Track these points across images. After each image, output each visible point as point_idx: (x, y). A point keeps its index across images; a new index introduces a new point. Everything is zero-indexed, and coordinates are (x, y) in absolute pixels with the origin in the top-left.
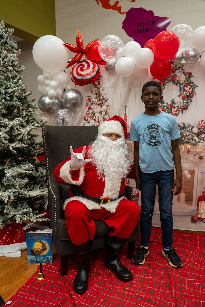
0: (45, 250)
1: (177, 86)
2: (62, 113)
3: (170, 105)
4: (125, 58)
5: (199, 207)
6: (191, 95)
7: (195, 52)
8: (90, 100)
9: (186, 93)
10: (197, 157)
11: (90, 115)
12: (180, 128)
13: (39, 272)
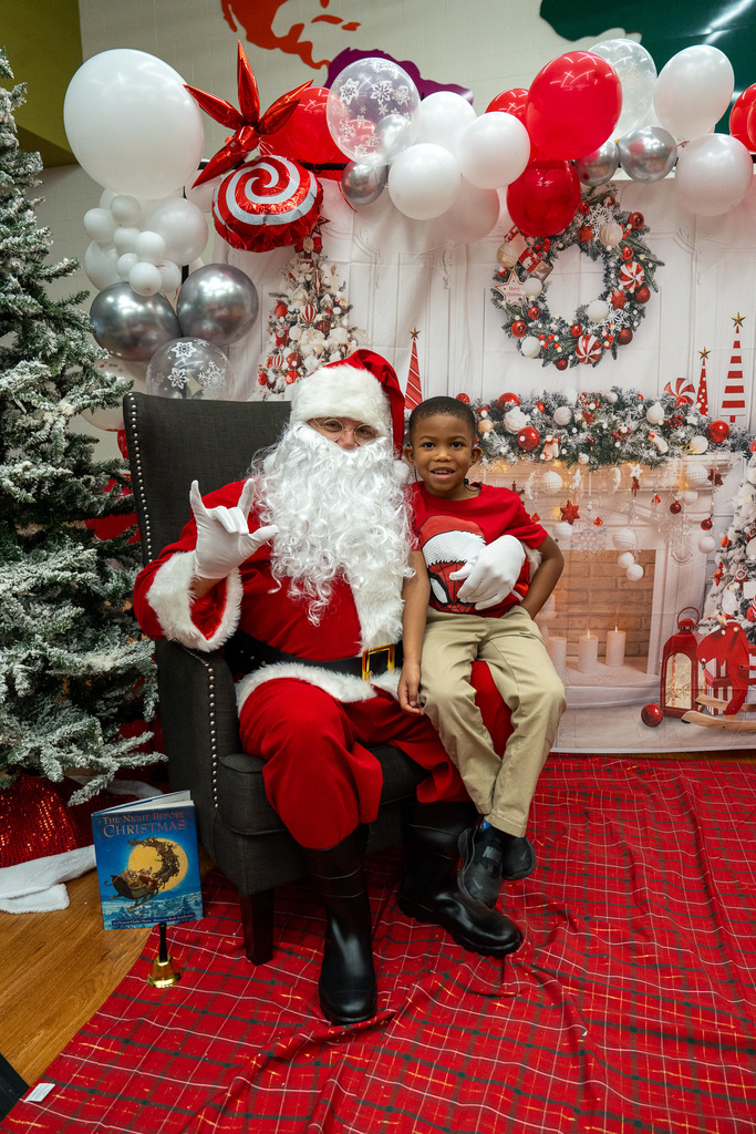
0: (175, 871)
1: (595, 259)
2: (188, 353)
3: (572, 327)
5: (668, 675)
6: (643, 293)
7: (661, 142)
8: (282, 308)
9: (625, 287)
10: (663, 506)
11: (285, 366)
12: (605, 406)
13: (158, 958)
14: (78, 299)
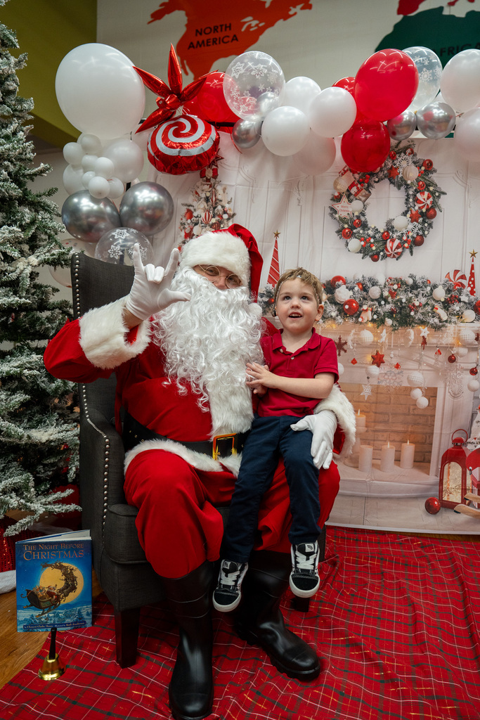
1: (399, 189)
2: (122, 236)
3: (383, 233)
5: (445, 477)
6: (431, 212)
7: (445, 112)
8: (190, 214)
9: (419, 208)
10: (443, 357)
12: (404, 287)
13: (48, 657)
14: (50, 193)
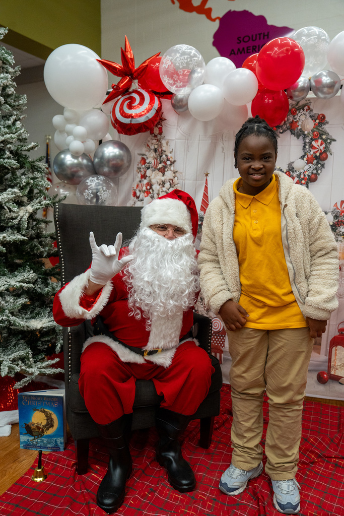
0: (52, 426)
2: (93, 182)
4: (206, 87)
5: (333, 357)
6: (324, 155)
7: (332, 79)
8: (144, 161)
9: (314, 153)
11: (144, 188)
13: (37, 468)
14: (40, 160)
